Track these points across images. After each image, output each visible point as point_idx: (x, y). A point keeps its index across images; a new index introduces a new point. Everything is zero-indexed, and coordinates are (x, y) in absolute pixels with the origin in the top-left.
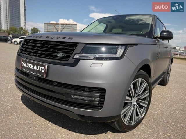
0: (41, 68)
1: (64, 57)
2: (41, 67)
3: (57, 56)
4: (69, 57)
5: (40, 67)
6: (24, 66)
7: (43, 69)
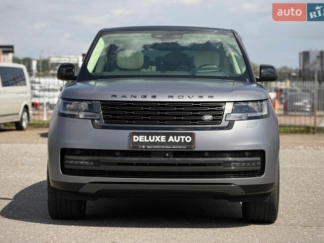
0: (184, 139)
1: (213, 120)
2: (183, 137)
3: (202, 120)
4: (221, 120)
5: (181, 137)
6: (140, 141)
7: (188, 139)
